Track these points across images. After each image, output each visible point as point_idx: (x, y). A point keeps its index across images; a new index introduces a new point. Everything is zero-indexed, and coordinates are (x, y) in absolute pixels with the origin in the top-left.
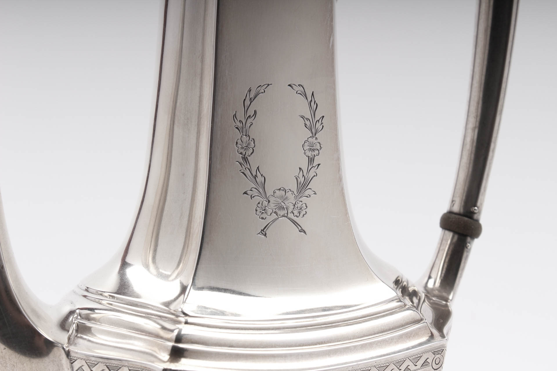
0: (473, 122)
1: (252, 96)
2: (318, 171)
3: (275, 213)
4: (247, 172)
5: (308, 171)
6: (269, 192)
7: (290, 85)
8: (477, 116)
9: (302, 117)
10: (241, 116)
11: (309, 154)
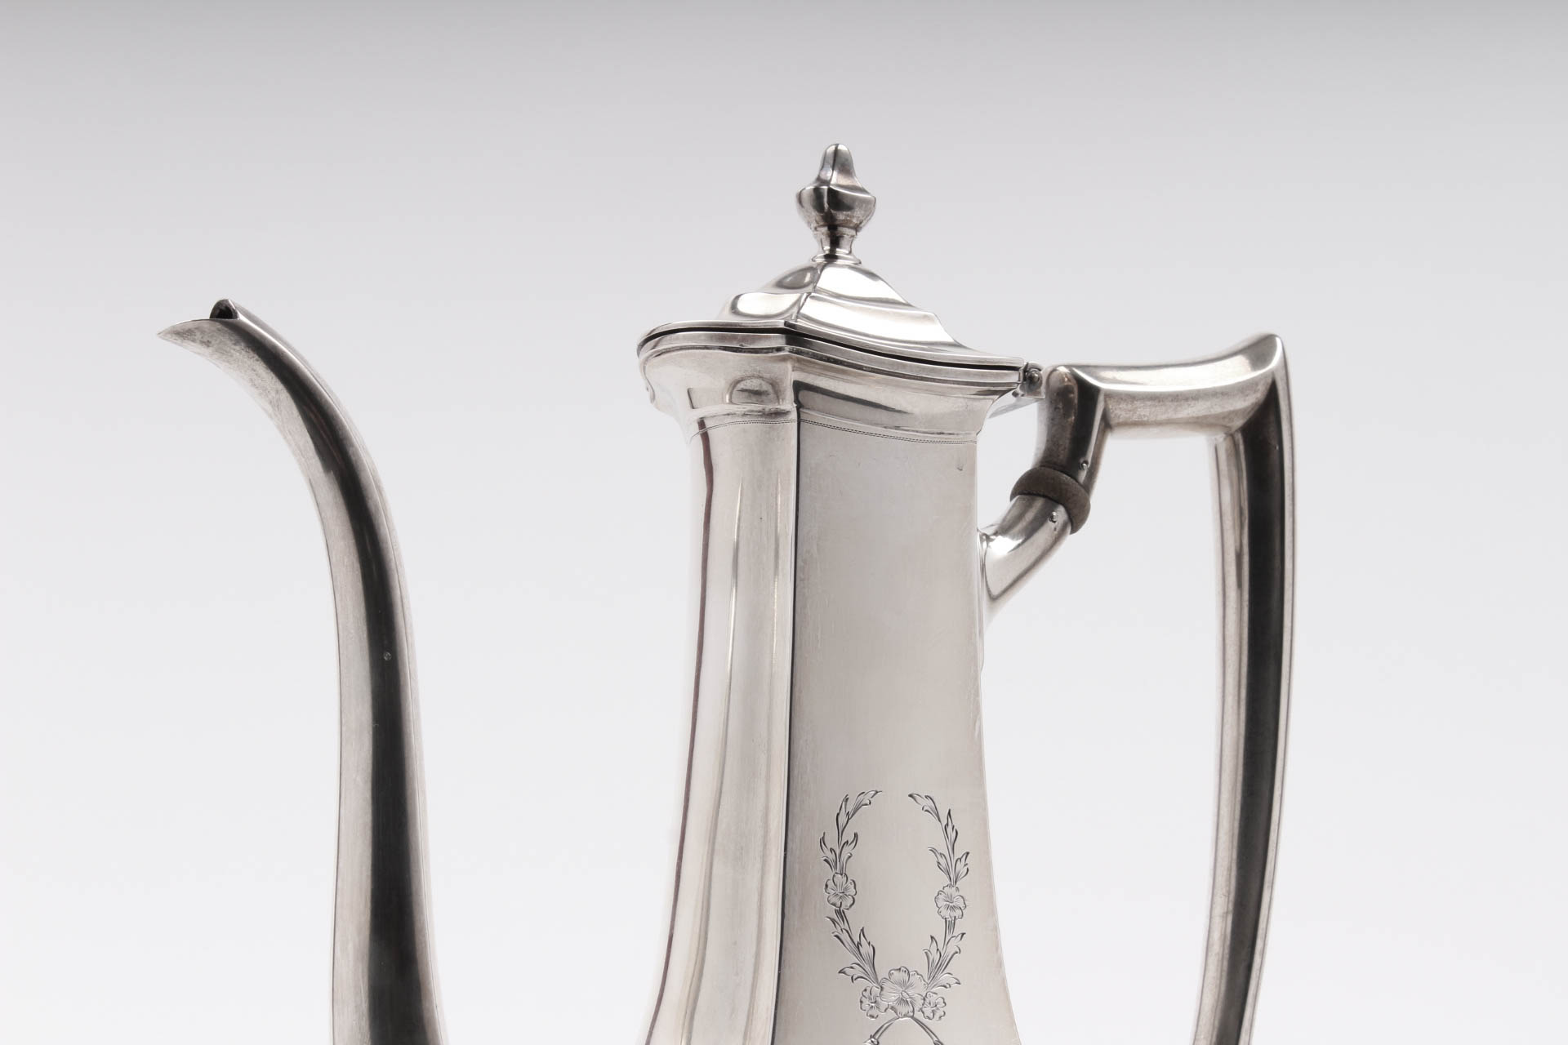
0: (1224, 904)
1: (850, 808)
2: (961, 944)
3: (892, 1008)
4: (844, 937)
5: (946, 943)
6: (882, 973)
7: (911, 796)
8: (1229, 892)
9: (933, 850)
10: (832, 841)
11: (946, 913)
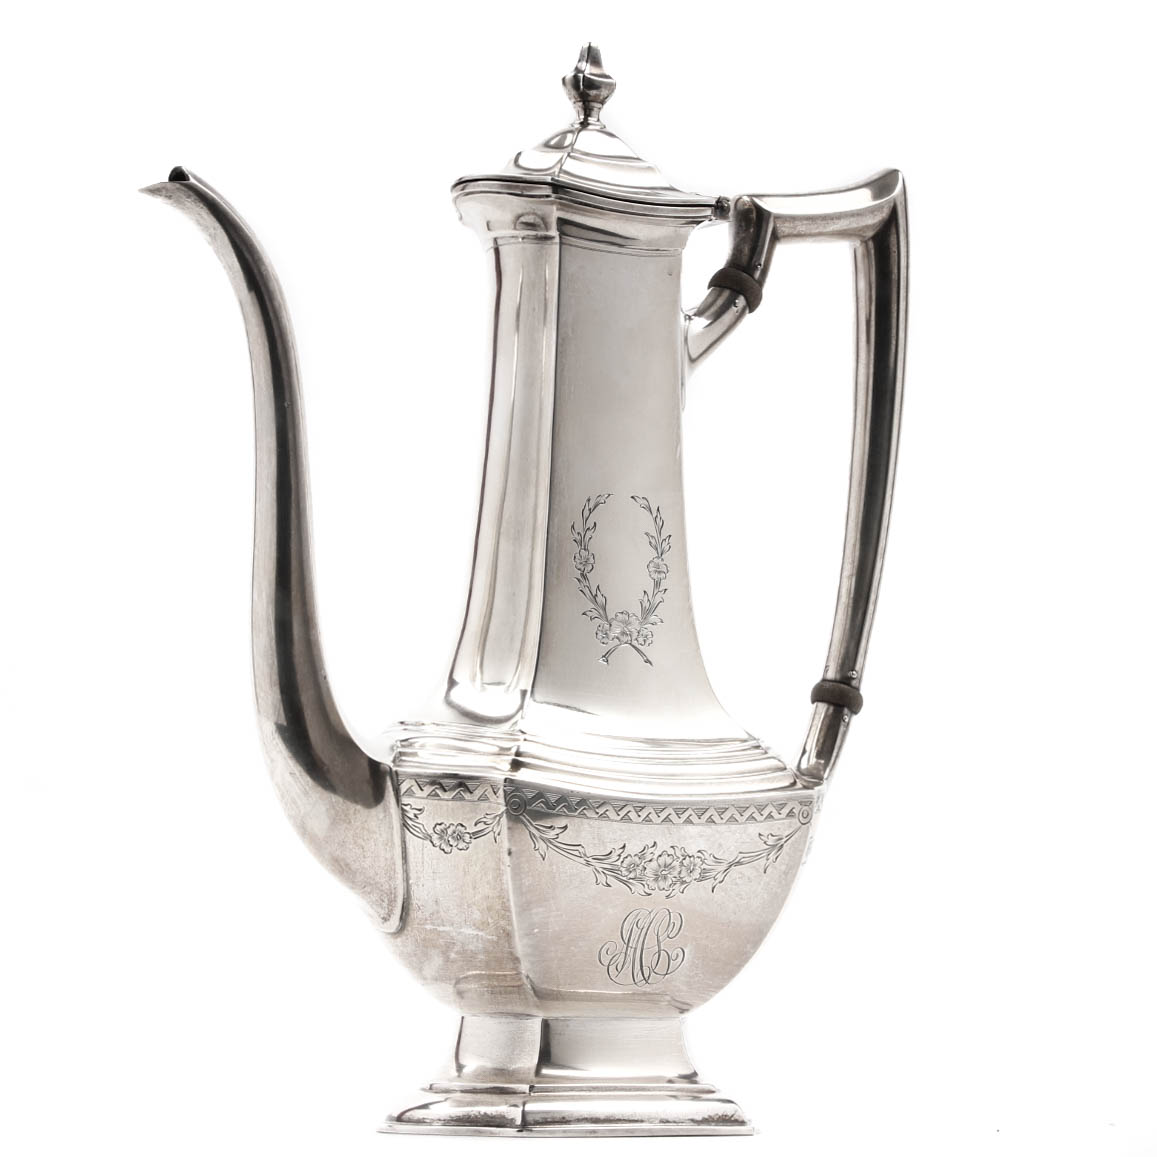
1: (592, 506)
2: (664, 596)
3: (617, 638)
4: (586, 591)
5: (654, 595)
6: (611, 615)
7: (632, 497)
9: (647, 534)
10: (579, 528)
11: (655, 576)
